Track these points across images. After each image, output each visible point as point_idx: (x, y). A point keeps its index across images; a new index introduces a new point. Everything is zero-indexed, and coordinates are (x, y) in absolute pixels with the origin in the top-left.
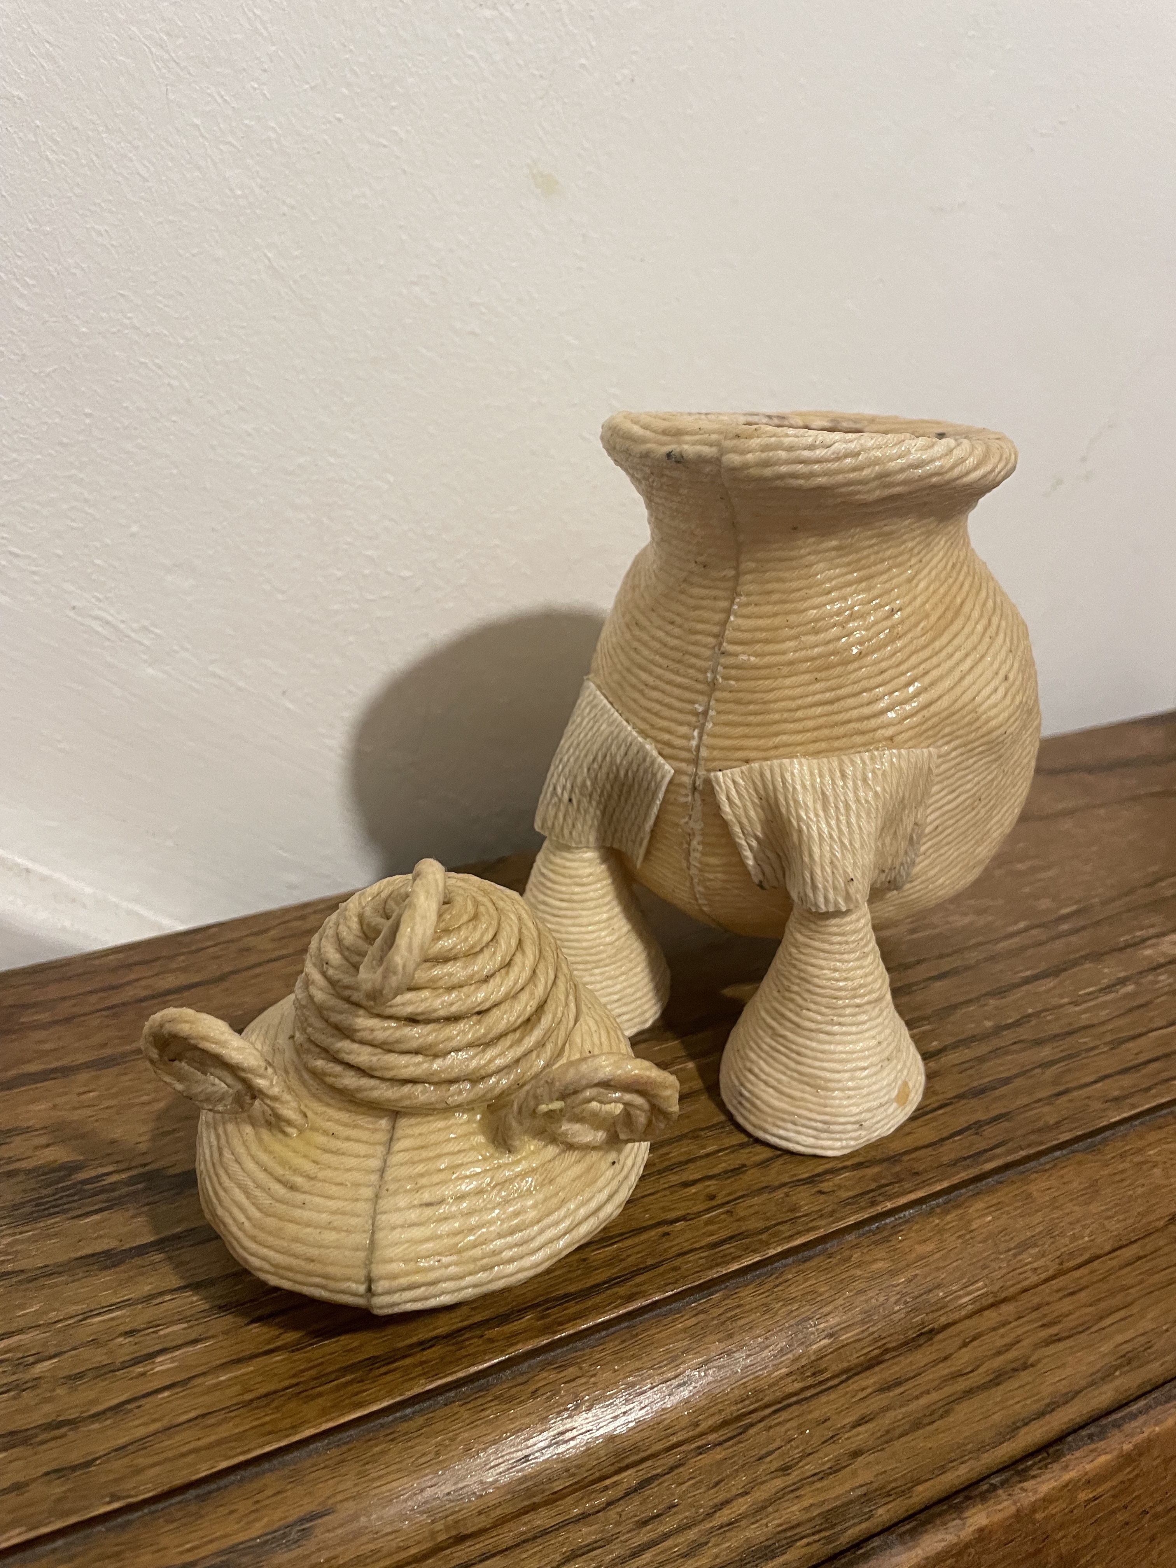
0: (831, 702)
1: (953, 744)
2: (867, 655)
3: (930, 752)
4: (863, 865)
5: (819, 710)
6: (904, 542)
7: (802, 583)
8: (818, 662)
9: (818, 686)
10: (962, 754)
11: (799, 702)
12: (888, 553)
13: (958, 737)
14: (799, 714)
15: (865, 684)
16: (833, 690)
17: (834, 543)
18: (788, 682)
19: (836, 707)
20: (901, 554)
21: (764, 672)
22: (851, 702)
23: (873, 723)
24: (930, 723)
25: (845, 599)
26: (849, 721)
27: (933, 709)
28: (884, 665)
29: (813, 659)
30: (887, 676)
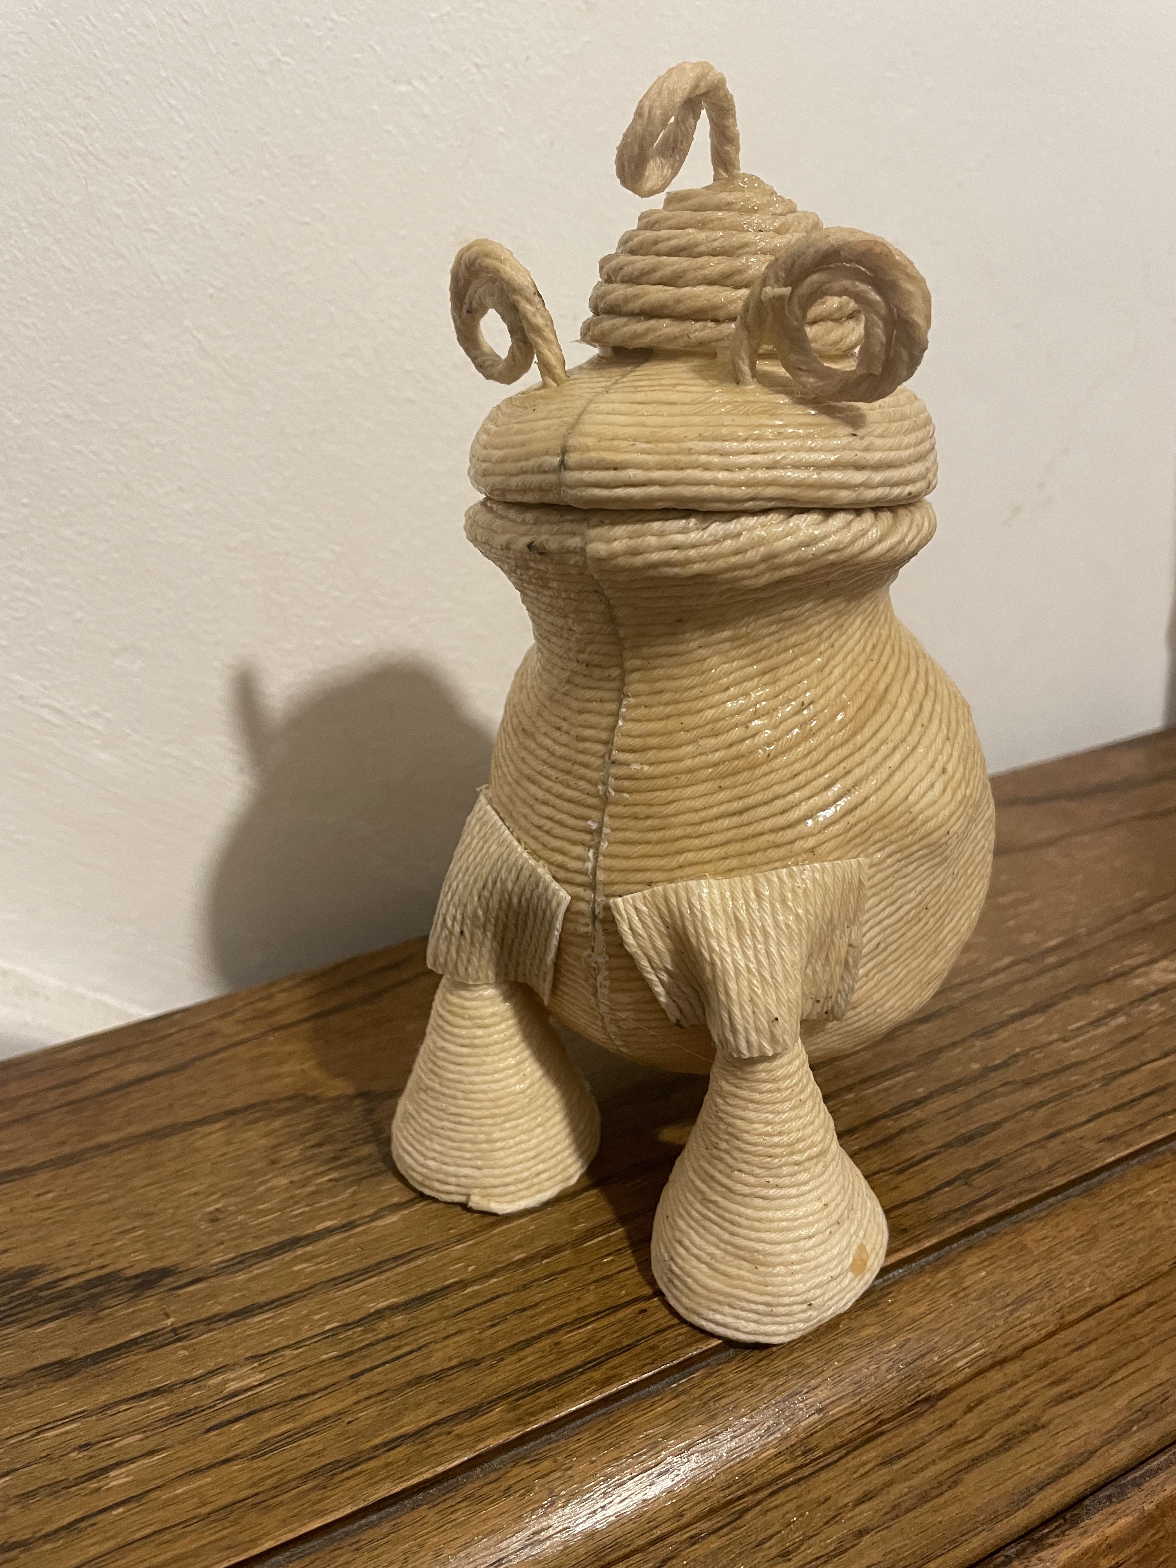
0: (740, 812)
1: (887, 850)
2: (775, 757)
3: (859, 863)
4: (789, 1000)
5: (726, 822)
6: (809, 627)
7: (695, 680)
8: (721, 768)
9: (723, 795)
10: (900, 861)
11: (703, 814)
12: (792, 640)
13: (892, 843)
14: (703, 828)
15: (778, 789)
16: (740, 798)
17: (727, 634)
18: (688, 792)
19: (745, 818)
20: (808, 639)
21: (660, 782)
22: (763, 811)
23: (790, 834)
24: (857, 829)
25: (746, 694)
26: (762, 834)
27: (858, 813)
28: (797, 767)
29: (715, 764)
30: (801, 778)
